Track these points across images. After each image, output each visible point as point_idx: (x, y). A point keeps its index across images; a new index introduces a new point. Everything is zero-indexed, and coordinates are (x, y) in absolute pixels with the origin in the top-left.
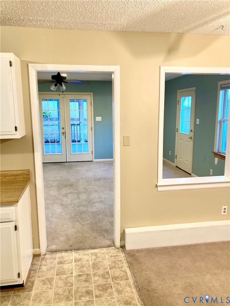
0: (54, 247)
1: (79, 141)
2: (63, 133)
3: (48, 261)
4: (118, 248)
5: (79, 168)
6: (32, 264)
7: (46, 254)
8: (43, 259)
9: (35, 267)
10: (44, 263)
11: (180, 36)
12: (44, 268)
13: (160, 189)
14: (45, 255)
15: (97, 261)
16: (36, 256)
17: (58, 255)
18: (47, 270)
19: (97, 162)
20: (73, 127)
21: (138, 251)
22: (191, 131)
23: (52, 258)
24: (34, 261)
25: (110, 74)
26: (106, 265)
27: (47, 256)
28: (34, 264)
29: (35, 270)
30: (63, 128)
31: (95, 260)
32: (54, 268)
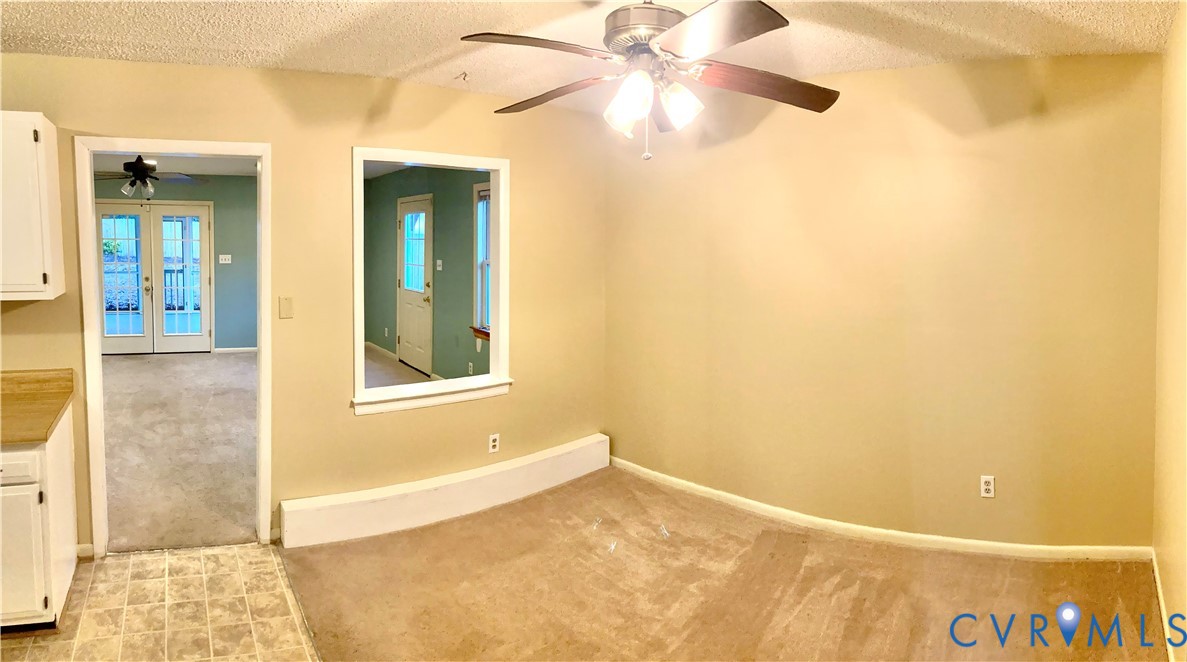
0: (123, 541)
1: (182, 308)
2: (147, 290)
3: (111, 572)
4: (265, 546)
5: (179, 368)
6: (75, 579)
7: (106, 556)
8: (99, 568)
9: (81, 586)
10: (101, 575)
11: (393, 84)
12: (101, 587)
13: (359, 410)
14: (103, 558)
15: (220, 572)
16: (84, 560)
17: (133, 559)
18: (108, 592)
19: (219, 354)
20: (168, 275)
21: (313, 550)
22: (428, 285)
23: (118, 566)
24: (80, 569)
25: (254, 161)
26: (239, 584)
27: (108, 561)
28: (80, 579)
29: (81, 591)
30: (147, 279)
31: (214, 572)
32: (124, 587)
